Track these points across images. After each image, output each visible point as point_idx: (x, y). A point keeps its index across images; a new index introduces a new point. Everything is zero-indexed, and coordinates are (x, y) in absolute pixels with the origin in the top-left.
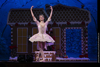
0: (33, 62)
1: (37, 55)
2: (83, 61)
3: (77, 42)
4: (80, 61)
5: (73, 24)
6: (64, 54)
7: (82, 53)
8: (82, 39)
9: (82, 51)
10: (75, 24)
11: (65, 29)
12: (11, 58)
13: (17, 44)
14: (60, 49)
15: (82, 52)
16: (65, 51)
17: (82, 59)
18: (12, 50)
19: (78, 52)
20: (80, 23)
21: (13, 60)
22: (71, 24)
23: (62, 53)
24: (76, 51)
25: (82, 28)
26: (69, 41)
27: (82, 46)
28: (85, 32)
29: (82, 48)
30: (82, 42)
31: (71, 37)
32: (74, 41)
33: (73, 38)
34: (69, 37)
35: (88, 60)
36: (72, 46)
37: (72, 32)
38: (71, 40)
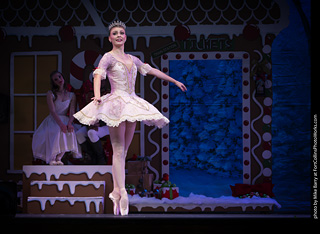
0: (17, 216)
1: (33, 183)
2: (249, 210)
3: (222, 120)
4: (237, 210)
5: (202, 36)
6: (161, 179)
7: (247, 176)
8: (246, 110)
9: (247, 163)
10: (211, 36)
11: (165, 58)
14: (143, 154)
15: (247, 170)
16: (165, 163)
17: (245, 202)
19: (225, 167)
22: (195, 36)
23: (150, 172)
24: (217, 165)
25: (245, 56)
26: (185, 116)
27: (246, 143)
28: (259, 77)
29: (246, 150)
30: (246, 123)
31: (192, 99)
32: (209, 116)
33: (200, 102)
34: (183, 100)
35: (274, 206)
36: (196, 139)
37: (197, 74)
38: (191, 114)
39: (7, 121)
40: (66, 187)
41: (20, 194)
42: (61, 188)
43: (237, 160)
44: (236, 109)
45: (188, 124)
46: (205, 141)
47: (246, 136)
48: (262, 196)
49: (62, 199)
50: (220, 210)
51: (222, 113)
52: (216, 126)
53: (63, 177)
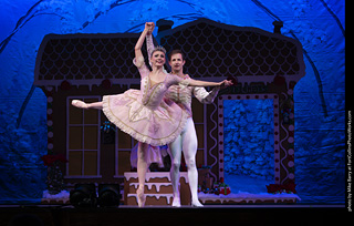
1: (131, 184)
2: (279, 202)
3: (260, 141)
4: (271, 202)
5: (246, 83)
6: (218, 182)
7: (277, 179)
8: (276, 133)
9: (277, 170)
10: (252, 83)
12: (47, 196)
13: (68, 150)
14: (206, 165)
15: (277, 174)
16: (221, 170)
17: (276, 196)
18: (49, 168)
19: (263, 173)
20: (267, 79)
21: (53, 202)
22: (241, 84)
23: (211, 176)
24: (257, 171)
25: (275, 97)
26: (235, 138)
27: (277, 156)
28: (285, 111)
29: (277, 161)
30: (276, 143)
31: (239, 126)
32: (251, 138)
33: (245, 128)
34: (233, 127)
35: (296, 199)
36: (242, 154)
37: (243, 109)
38: (239, 137)
39: (114, 142)
40: (154, 186)
41: (122, 192)
42: (150, 188)
43: (270, 168)
44: (269, 133)
45: (237, 143)
46: (248, 155)
47: (277, 152)
48: (287, 193)
49: (151, 195)
50: (258, 202)
51: (260, 135)
52: (256, 145)
53: (151, 180)
